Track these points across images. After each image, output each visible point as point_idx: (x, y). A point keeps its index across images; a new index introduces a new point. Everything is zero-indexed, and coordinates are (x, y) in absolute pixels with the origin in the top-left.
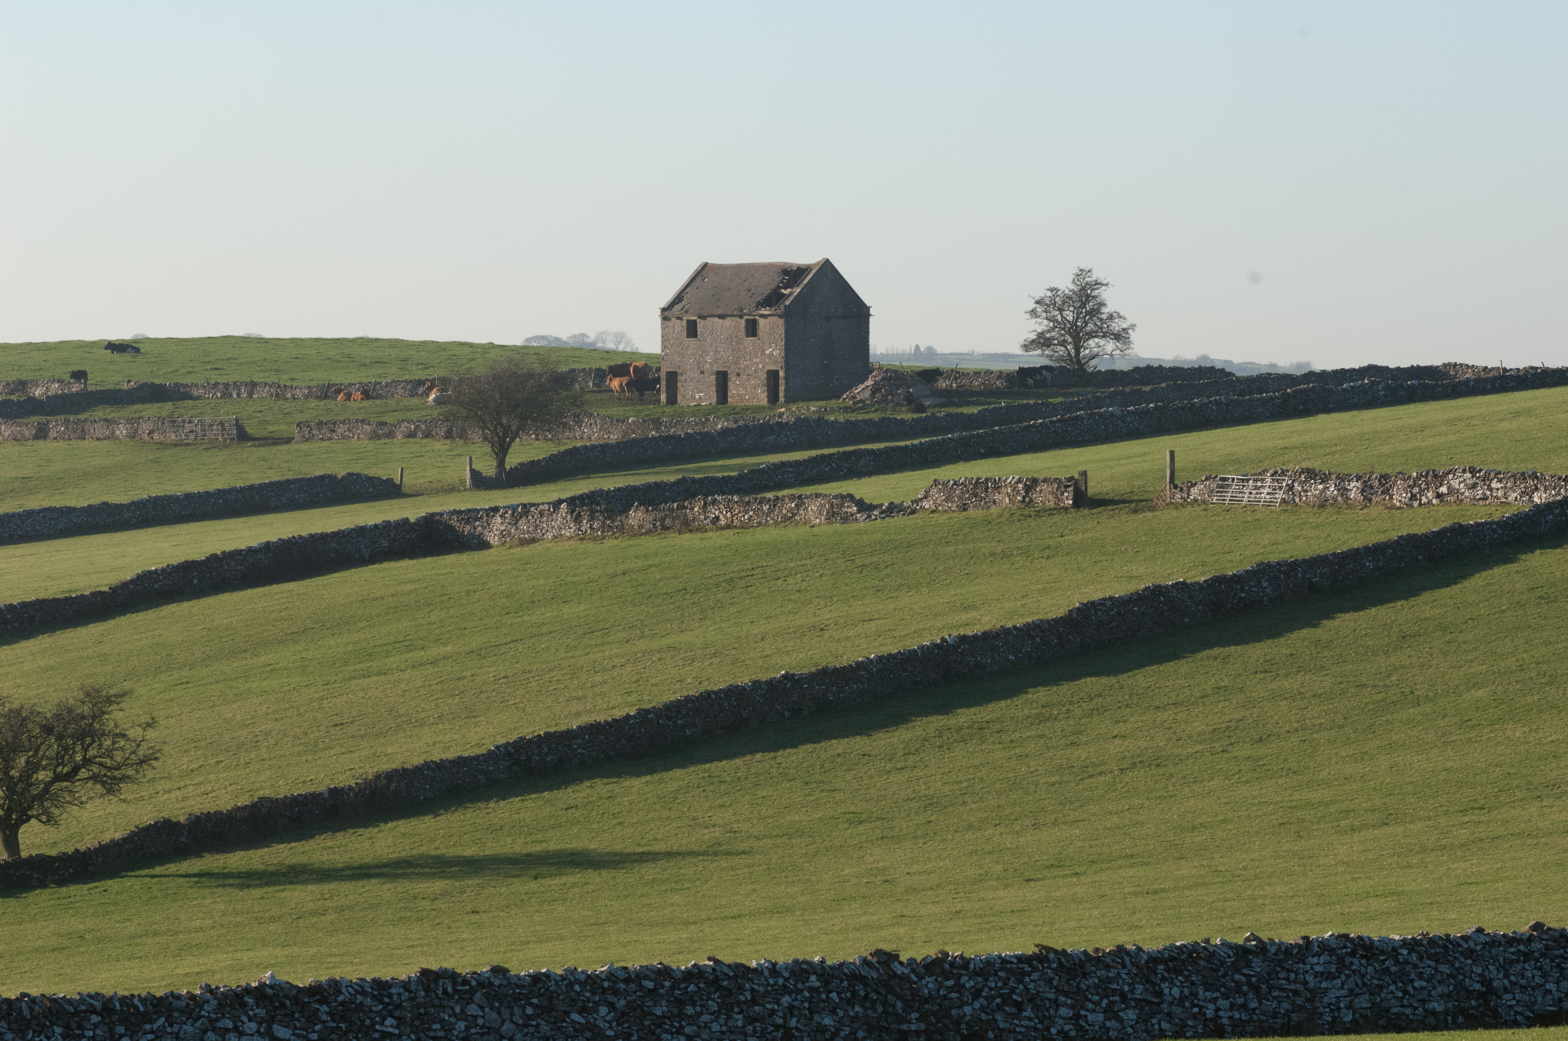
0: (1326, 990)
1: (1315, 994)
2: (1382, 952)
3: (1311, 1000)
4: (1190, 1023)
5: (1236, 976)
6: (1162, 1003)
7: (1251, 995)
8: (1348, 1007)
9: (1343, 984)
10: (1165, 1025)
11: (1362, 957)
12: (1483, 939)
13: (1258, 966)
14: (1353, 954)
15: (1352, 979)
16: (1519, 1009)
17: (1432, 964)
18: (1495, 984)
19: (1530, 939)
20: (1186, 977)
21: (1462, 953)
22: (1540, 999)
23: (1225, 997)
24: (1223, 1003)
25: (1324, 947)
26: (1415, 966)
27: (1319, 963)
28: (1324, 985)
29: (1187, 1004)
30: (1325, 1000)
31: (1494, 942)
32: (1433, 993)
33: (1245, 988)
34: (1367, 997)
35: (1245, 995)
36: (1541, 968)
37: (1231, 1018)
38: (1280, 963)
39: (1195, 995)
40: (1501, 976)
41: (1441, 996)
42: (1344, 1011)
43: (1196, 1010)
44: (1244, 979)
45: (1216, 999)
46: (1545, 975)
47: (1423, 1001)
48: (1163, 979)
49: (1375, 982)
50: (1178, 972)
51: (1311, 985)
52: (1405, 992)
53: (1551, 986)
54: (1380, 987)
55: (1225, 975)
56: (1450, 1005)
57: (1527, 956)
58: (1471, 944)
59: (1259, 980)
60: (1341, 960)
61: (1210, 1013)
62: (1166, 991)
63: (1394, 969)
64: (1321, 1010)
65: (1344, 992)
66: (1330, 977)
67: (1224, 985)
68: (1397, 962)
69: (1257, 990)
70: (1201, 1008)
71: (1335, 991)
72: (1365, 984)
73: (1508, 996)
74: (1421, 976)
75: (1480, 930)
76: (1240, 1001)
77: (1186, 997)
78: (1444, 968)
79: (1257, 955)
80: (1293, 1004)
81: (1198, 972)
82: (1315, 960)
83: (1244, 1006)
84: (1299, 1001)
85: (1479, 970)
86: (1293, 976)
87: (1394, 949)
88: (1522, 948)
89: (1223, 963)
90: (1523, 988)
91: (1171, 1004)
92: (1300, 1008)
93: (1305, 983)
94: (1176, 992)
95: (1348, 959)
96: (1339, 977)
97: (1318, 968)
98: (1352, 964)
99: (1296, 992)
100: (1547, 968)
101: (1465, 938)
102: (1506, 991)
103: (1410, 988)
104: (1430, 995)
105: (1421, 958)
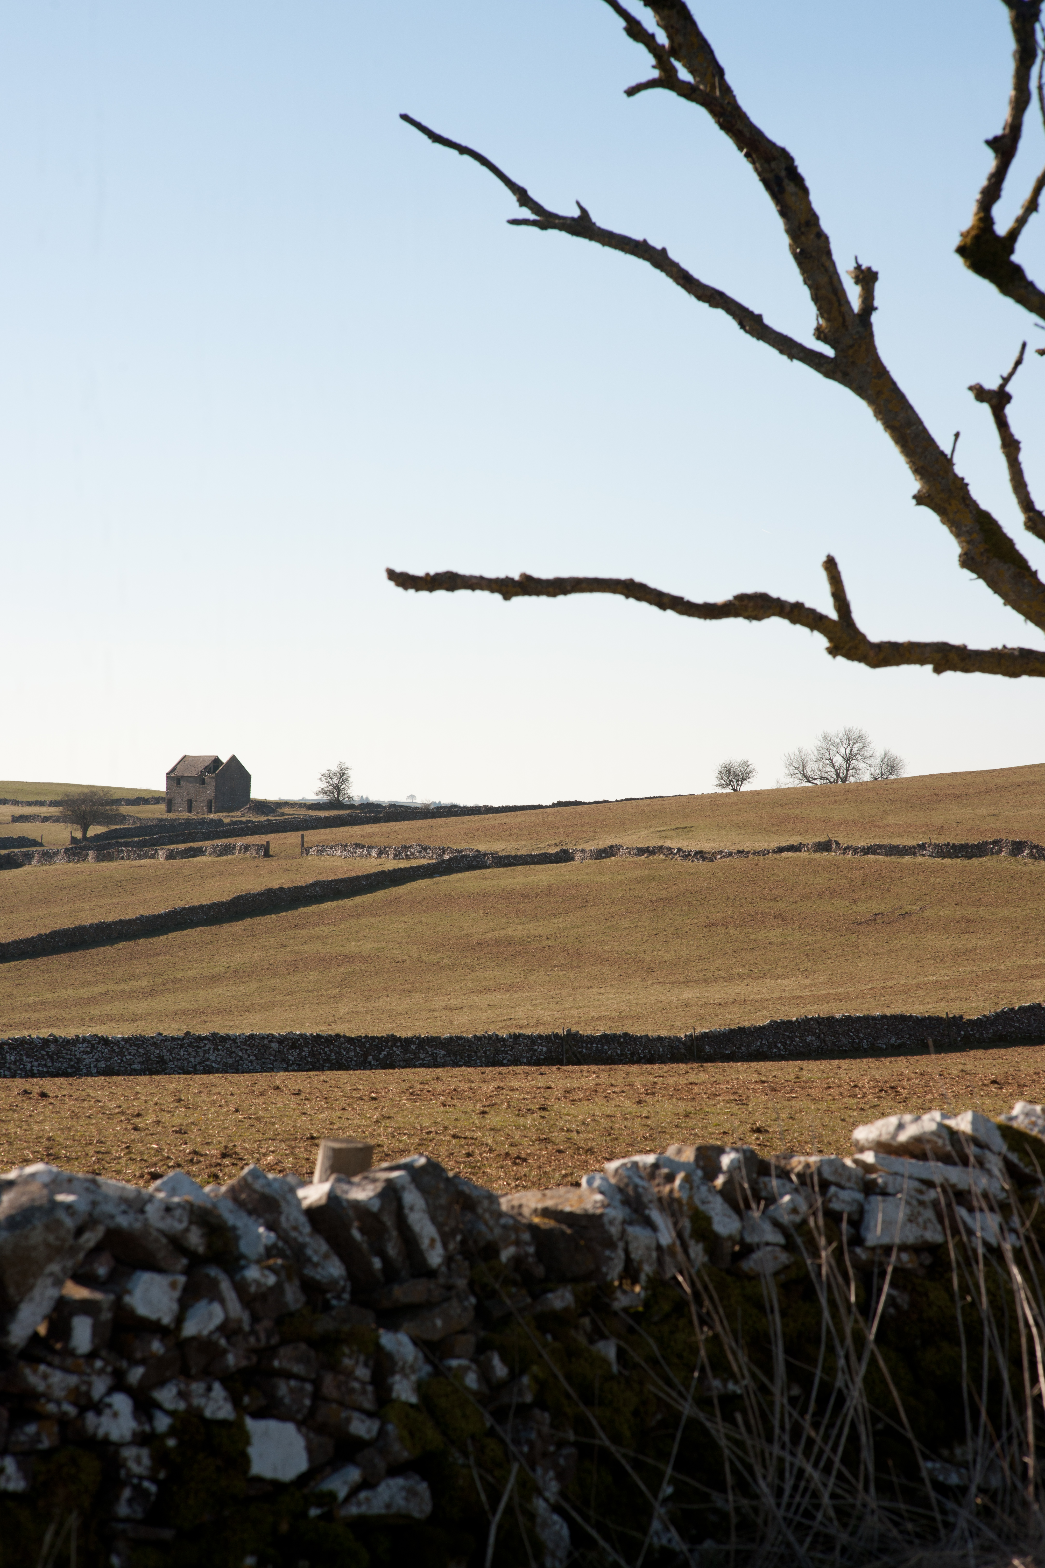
0: (85, 1059)
1: (79, 1060)
2: (112, 1043)
3: (78, 1063)
4: (19, 1072)
5: (42, 1052)
6: (6, 1063)
7: (48, 1060)
8: (95, 1067)
9: (93, 1056)
10: (6, 1073)
11: (103, 1045)
12: (161, 1038)
13: (53, 1047)
14: (99, 1043)
15: (97, 1055)
16: (176, 1069)
17: (136, 1048)
18: (165, 1057)
19: (183, 1038)
20: (18, 1052)
21: (150, 1044)
22: (186, 1065)
23: (36, 1060)
24: (36, 1064)
25: (85, 1039)
26: (128, 1049)
27: (83, 1047)
28: (84, 1056)
29: (18, 1064)
30: (84, 1063)
31: (166, 1039)
32: (136, 1061)
33: (46, 1057)
34: (103, 1062)
35: (46, 1060)
36: (187, 1051)
37: (38, 1070)
38: (63, 1047)
39: (22, 1060)
40: (168, 1054)
41: (139, 1063)
42: (92, 1069)
43: (22, 1066)
44: (45, 1053)
45: (32, 1062)
46: (189, 1054)
47: (130, 1065)
48: (7, 1052)
49: (108, 1056)
50: (15, 1049)
51: (78, 1056)
52: (122, 1061)
53: (192, 1059)
54: (111, 1058)
55: (37, 1051)
56: (143, 1067)
57: (182, 1046)
58: (155, 1040)
59: (53, 1054)
60: (93, 1045)
61: (28, 1068)
62: (8, 1058)
63: (117, 1050)
64: (82, 1067)
65: (94, 1060)
66: (87, 1053)
67: (36, 1056)
68: (119, 1047)
69: (51, 1058)
70: (24, 1065)
71: (88, 1059)
72: (103, 1057)
73: (171, 1063)
74: (130, 1054)
75: (160, 1034)
76: (43, 1063)
77: (18, 1061)
78: (142, 1051)
79: (52, 1042)
80: (69, 1064)
81: (24, 1049)
82: (81, 1045)
83: (45, 1065)
84: (72, 1063)
85: (158, 1052)
86: (69, 1052)
87: (118, 1042)
88: (180, 1042)
89: (36, 1046)
90: (178, 1060)
91: (10, 1063)
92: (72, 1067)
93: (75, 1055)
94: (12, 1058)
95: (96, 1045)
96: (91, 1053)
97: (82, 1049)
98: (98, 1047)
99: (70, 1060)
100: (190, 1051)
101: (152, 1038)
102: (170, 1061)
103: (124, 1059)
104: (133, 1062)
105: (131, 1046)
